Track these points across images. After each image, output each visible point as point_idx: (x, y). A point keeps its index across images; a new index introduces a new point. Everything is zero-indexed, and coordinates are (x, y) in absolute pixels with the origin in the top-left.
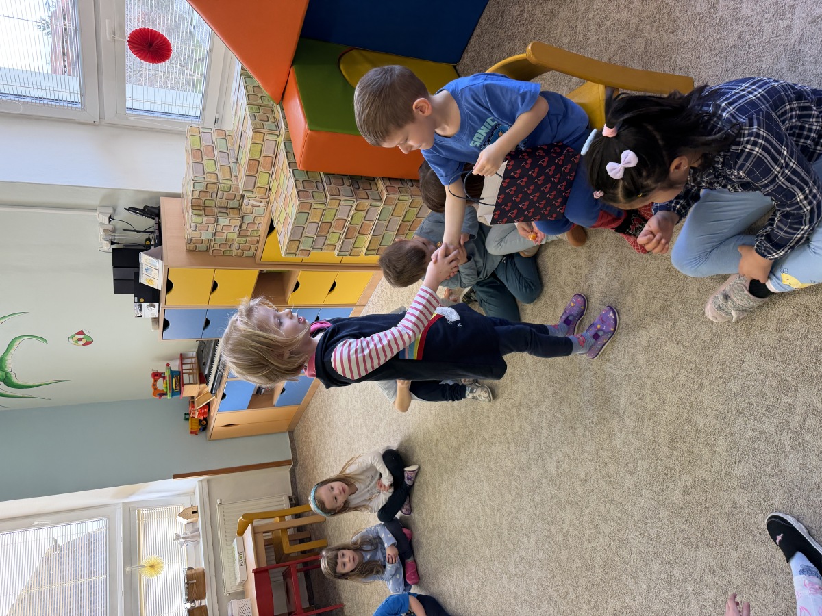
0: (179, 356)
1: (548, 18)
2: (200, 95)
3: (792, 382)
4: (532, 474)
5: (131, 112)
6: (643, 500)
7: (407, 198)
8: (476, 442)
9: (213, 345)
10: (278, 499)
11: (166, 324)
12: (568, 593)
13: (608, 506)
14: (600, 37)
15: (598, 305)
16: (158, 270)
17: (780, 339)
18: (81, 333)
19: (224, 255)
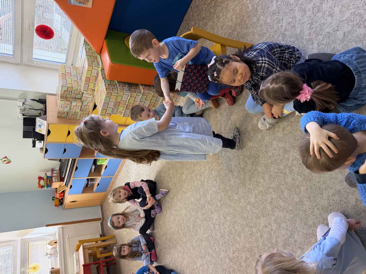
0: (51, 170)
1: (205, 25)
2: (65, 55)
3: (288, 149)
4: (201, 202)
5: (35, 60)
6: (241, 204)
7: (152, 93)
8: (180, 194)
9: (67, 161)
10: (96, 235)
11: (46, 151)
12: (215, 249)
13: (229, 208)
14: (223, 31)
15: (224, 131)
16: (44, 125)
17: (283, 134)
18: (6, 157)
19: (73, 119)
